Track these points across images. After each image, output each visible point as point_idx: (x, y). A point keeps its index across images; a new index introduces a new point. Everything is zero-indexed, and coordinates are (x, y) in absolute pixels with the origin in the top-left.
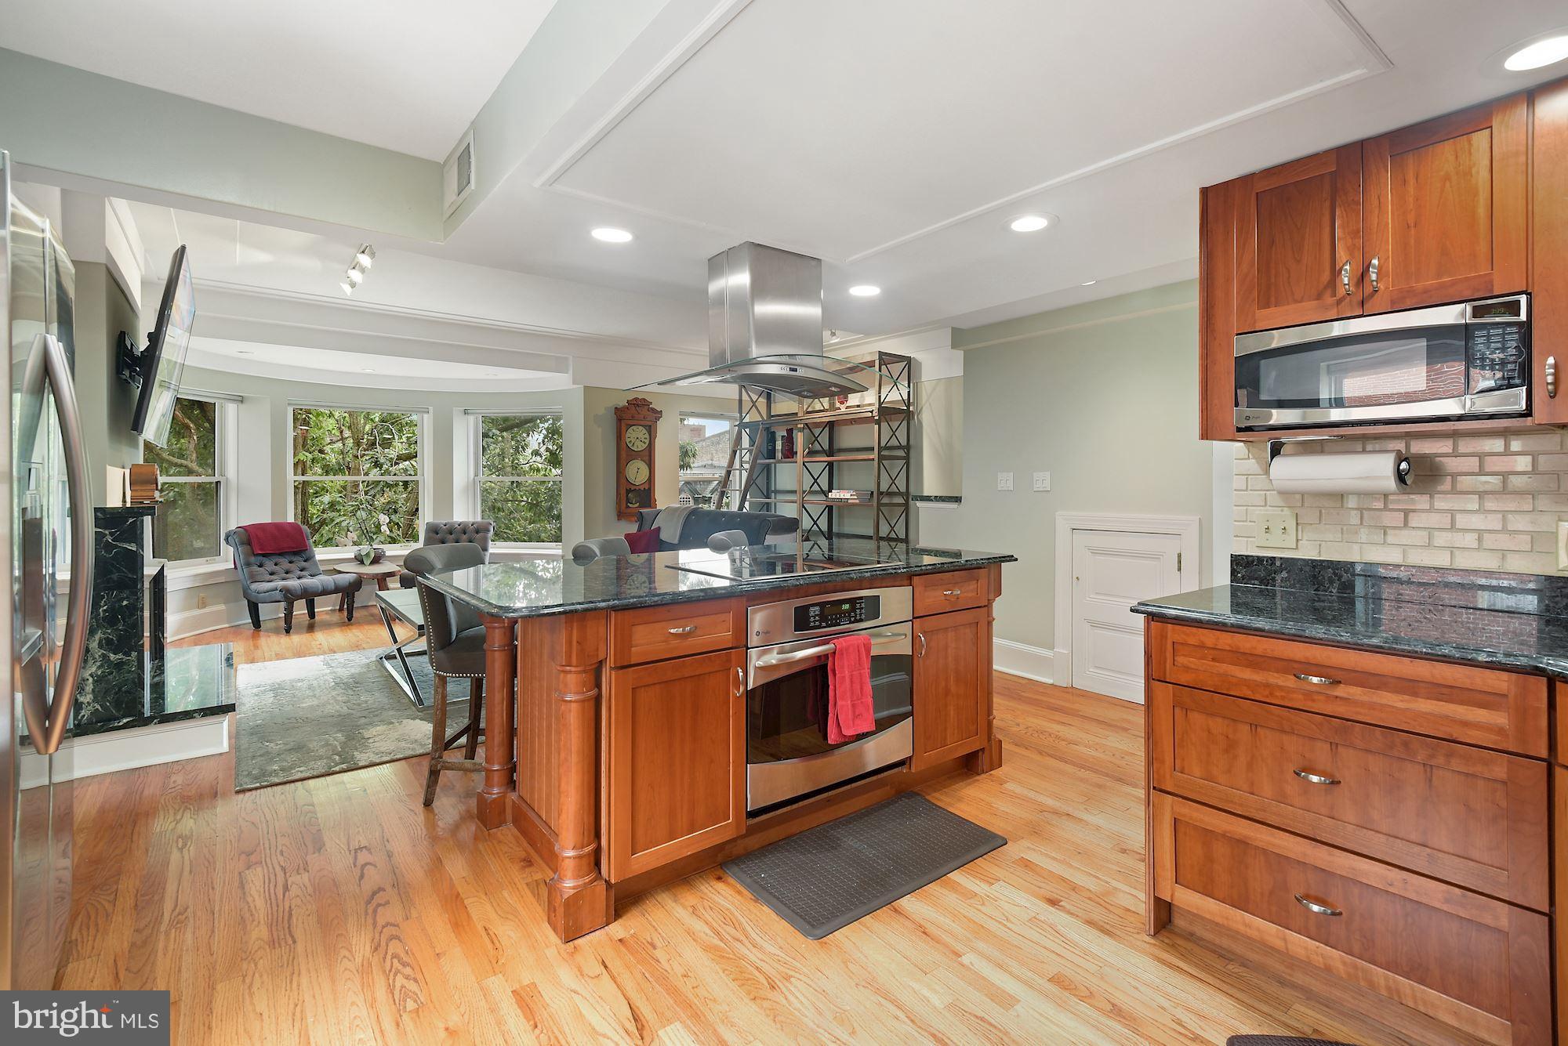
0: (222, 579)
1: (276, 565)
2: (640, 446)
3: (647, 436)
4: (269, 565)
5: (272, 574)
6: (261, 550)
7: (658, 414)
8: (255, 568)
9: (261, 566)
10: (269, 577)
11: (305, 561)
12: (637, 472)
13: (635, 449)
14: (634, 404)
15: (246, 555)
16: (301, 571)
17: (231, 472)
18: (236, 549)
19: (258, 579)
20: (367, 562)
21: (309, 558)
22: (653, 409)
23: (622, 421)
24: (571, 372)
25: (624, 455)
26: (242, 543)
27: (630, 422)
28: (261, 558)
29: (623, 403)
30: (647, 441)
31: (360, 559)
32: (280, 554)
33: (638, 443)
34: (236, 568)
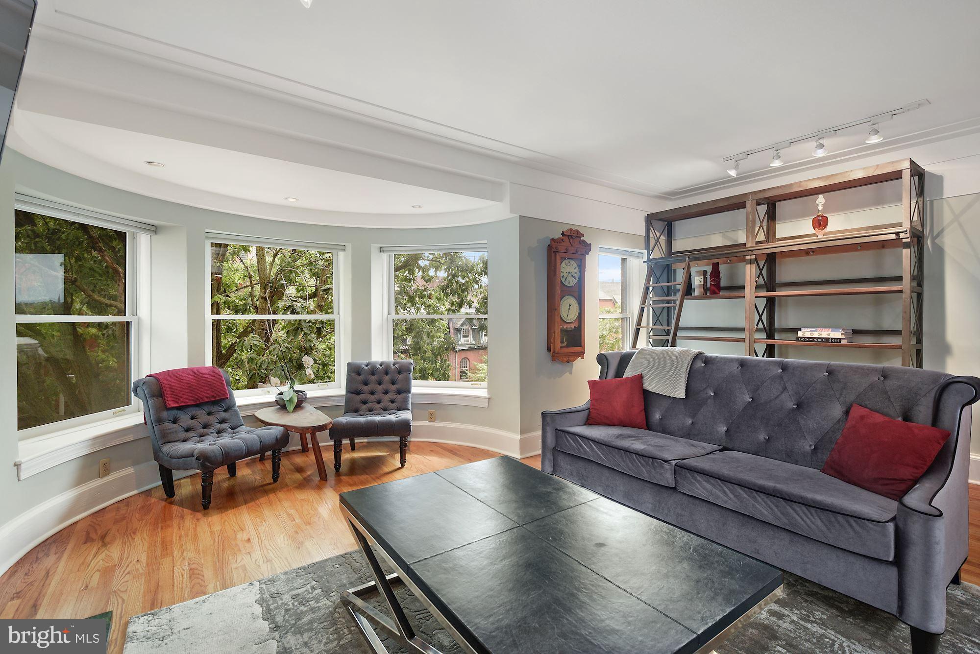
0: (130, 438)
1: (192, 418)
2: (571, 282)
3: (577, 270)
4: (185, 419)
5: (188, 430)
6: (175, 402)
7: (587, 247)
8: (169, 425)
9: (175, 421)
10: (183, 435)
11: (225, 411)
12: (568, 310)
13: (567, 284)
14: (568, 236)
15: (158, 410)
16: (221, 423)
17: (143, 311)
18: (146, 402)
19: (171, 437)
20: (291, 408)
21: (230, 407)
22: (584, 242)
23: (558, 254)
24: (507, 199)
25: (558, 291)
26: (153, 396)
27: (563, 255)
28: (175, 412)
29: (558, 235)
30: (577, 276)
31: (281, 403)
32: (198, 406)
33: (570, 278)
34: (146, 422)
